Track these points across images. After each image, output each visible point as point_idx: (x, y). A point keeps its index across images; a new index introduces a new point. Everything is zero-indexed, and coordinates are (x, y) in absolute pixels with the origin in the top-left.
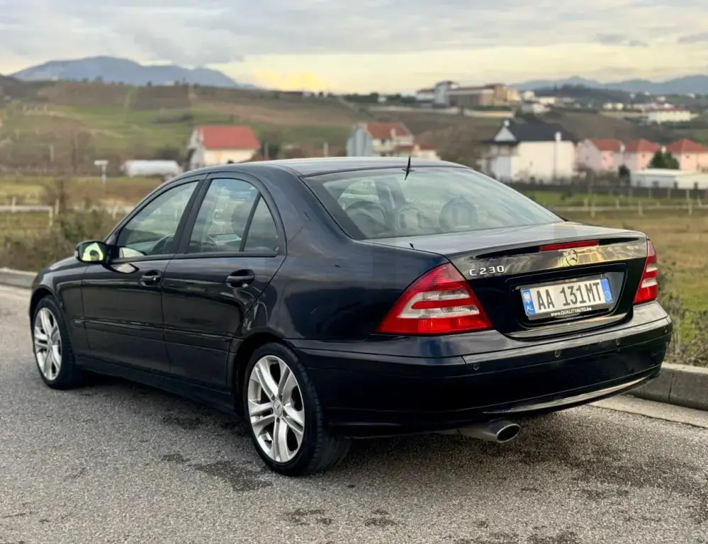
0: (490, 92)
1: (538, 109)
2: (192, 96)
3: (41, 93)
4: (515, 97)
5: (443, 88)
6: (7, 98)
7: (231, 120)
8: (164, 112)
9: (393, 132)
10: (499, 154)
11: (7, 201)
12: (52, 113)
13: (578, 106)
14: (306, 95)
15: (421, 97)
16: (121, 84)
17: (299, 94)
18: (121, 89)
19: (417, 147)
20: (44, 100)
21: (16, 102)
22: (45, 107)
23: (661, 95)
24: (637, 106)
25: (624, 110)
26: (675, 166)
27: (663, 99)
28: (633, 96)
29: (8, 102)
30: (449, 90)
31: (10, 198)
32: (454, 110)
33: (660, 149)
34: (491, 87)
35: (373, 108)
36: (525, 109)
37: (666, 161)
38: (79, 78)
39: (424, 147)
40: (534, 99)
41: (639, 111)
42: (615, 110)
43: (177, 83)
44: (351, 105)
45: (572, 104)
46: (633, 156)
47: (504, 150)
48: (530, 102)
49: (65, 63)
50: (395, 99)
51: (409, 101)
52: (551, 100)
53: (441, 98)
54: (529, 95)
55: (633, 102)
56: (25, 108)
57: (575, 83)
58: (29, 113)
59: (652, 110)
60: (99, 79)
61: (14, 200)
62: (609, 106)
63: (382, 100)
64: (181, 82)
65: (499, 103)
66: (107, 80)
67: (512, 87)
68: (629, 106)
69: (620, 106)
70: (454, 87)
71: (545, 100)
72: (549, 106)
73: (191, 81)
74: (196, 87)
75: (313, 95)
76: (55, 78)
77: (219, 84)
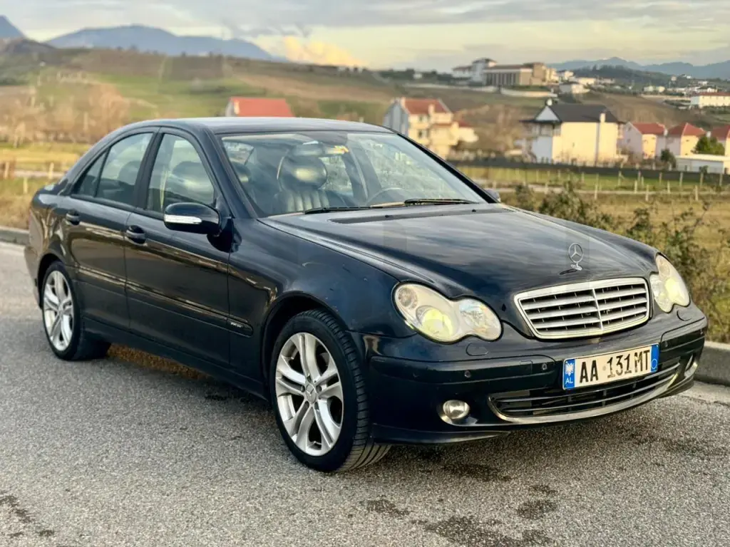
0: (529, 70)
1: (578, 89)
2: (226, 67)
3: (76, 60)
4: (553, 77)
5: (480, 66)
6: (42, 64)
7: (264, 93)
8: (197, 83)
9: (431, 109)
10: (540, 134)
11: (44, 168)
12: (86, 81)
13: (618, 87)
14: (341, 69)
15: (458, 74)
16: (156, 53)
17: (334, 68)
18: (155, 58)
19: (455, 125)
20: (78, 67)
21: (51, 69)
22: (79, 74)
23: (704, 80)
24: (679, 90)
25: (665, 93)
26: (720, 151)
27: (705, 83)
28: (674, 79)
29: (42, 68)
30: (487, 68)
31: (48, 164)
32: (491, 89)
33: (705, 135)
34: (530, 66)
35: (408, 85)
36: (564, 89)
37: (711, 146)
38: (114, 46)
39: (462, 125)
40: (573, 79)
41: (682, 95)
42: (655, 92)
43: (211, 54)
44: (386, 81)
45: (611, 85)
46: (676, 141)
47: (545, 130)
48: (569, 83)
49: (99, 31)
50: (431, 76)
51: (446, 79)
52: (591, 81)
53: (477, 76)
54: (568, 75)
55: (674, 86)
56: (59, 75)
57: (614, 65)
58: (64, 79)
59: (695, 94)
60: (134, 48)
61: (52, 166)
62: (651, 88)
63: (418, 76)
64: (216, 53)
65: (537, 82)
66: (143, 48)
67: (550, 66)
68: (670, 90)
69: (661, 89)
70: (491, 64)
71: (584, 81)
72: (588, 87)
73: (226, 53)
74: (230, 59)
75: (348, 69)
76: (90, 46)
77: (253, 56)
